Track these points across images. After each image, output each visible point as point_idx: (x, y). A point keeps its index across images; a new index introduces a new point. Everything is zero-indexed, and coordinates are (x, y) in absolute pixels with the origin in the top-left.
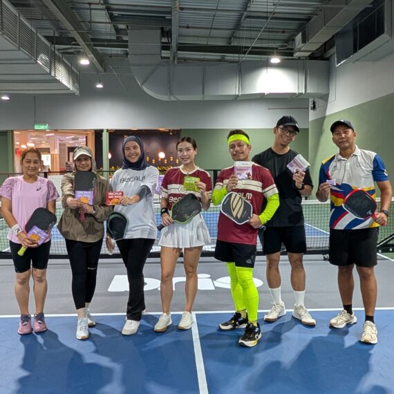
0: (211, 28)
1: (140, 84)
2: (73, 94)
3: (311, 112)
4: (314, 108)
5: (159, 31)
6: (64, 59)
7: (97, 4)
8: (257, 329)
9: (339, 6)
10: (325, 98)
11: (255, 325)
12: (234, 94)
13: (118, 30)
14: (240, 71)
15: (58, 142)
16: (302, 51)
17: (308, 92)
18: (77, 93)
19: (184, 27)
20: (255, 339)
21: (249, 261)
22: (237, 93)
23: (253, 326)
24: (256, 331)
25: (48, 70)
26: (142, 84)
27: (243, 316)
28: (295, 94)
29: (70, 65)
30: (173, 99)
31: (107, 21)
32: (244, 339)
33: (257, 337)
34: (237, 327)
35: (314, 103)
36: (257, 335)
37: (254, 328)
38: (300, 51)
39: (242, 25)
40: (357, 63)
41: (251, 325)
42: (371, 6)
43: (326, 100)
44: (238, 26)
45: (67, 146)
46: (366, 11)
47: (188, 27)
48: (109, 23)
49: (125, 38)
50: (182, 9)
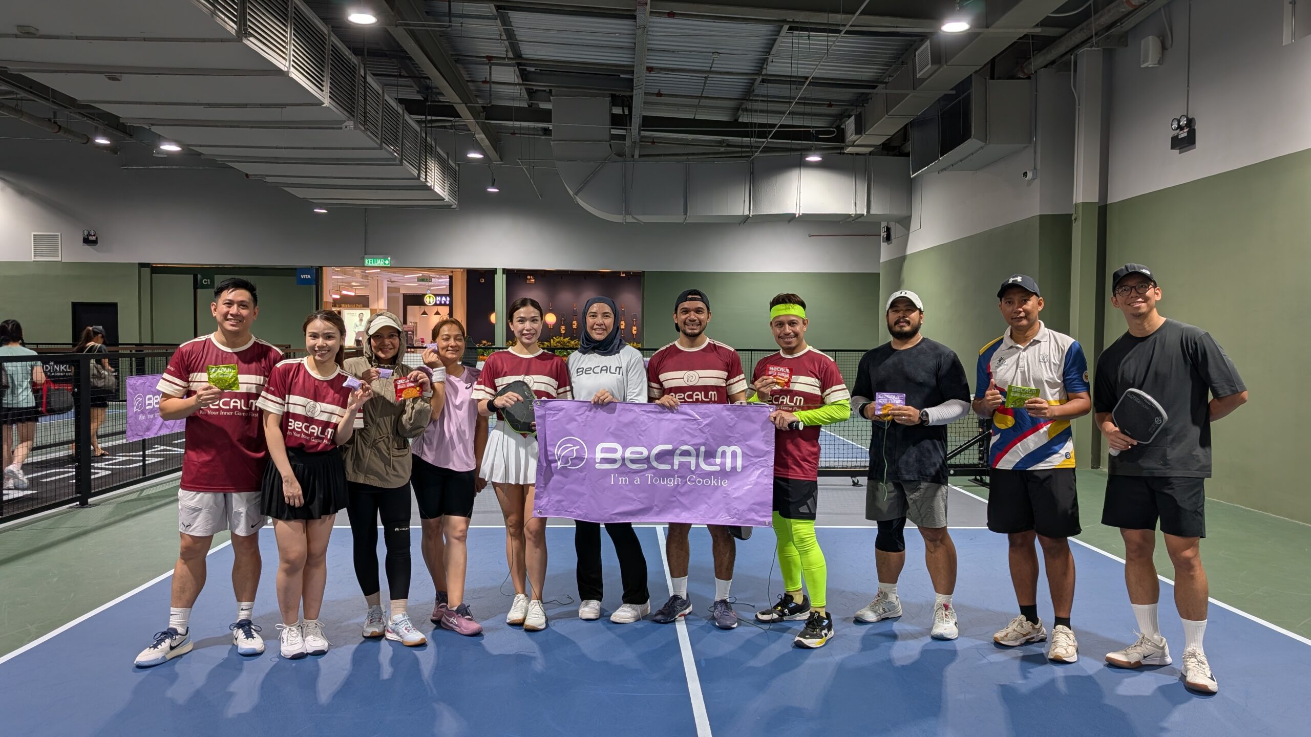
0: (701, 97)
1: (571, 193)
2: (449, 206)
3: (884, 245)
4: (888, 238)
5: (608, 99)
6: (438, 149)
7: (504, 58)
8: (826, 622)
9: (903, 92)
10: (905, 222)
11: (823, 615)
12: (741, 214)
13: (531, 93)
14: (752, 173)
15: (385, 285)
16: (858, 146)
17: (872, 212)
18: (454, 203)
19: (653, 94)
20: (821, 637)
21: (804, 509)
22: (747, 213)
23: (819, 616)
24: (824, 624)
25: (415, 173)
26: (576, 194)
27: (798, 600)
28: (849, 215)
29: (445, 156)
30: (629, 219)
31: (516, 81)
32: (803, 635)
33: (826, 635)
34: (785, 618)
35: (888, 230)
36: (825, 631)
37: (821, 619)
38: (853, 146)
39: (756, 92)
40: (944, 172)
41: (816, 615)
42: (954, 92)
43: (907, 227)
44: (748, 94)
45: (403, 291)
46: (946, 97)
47: (659, 94)
48: (519, 84)
49: (544, 106)
50: (650, 69)
